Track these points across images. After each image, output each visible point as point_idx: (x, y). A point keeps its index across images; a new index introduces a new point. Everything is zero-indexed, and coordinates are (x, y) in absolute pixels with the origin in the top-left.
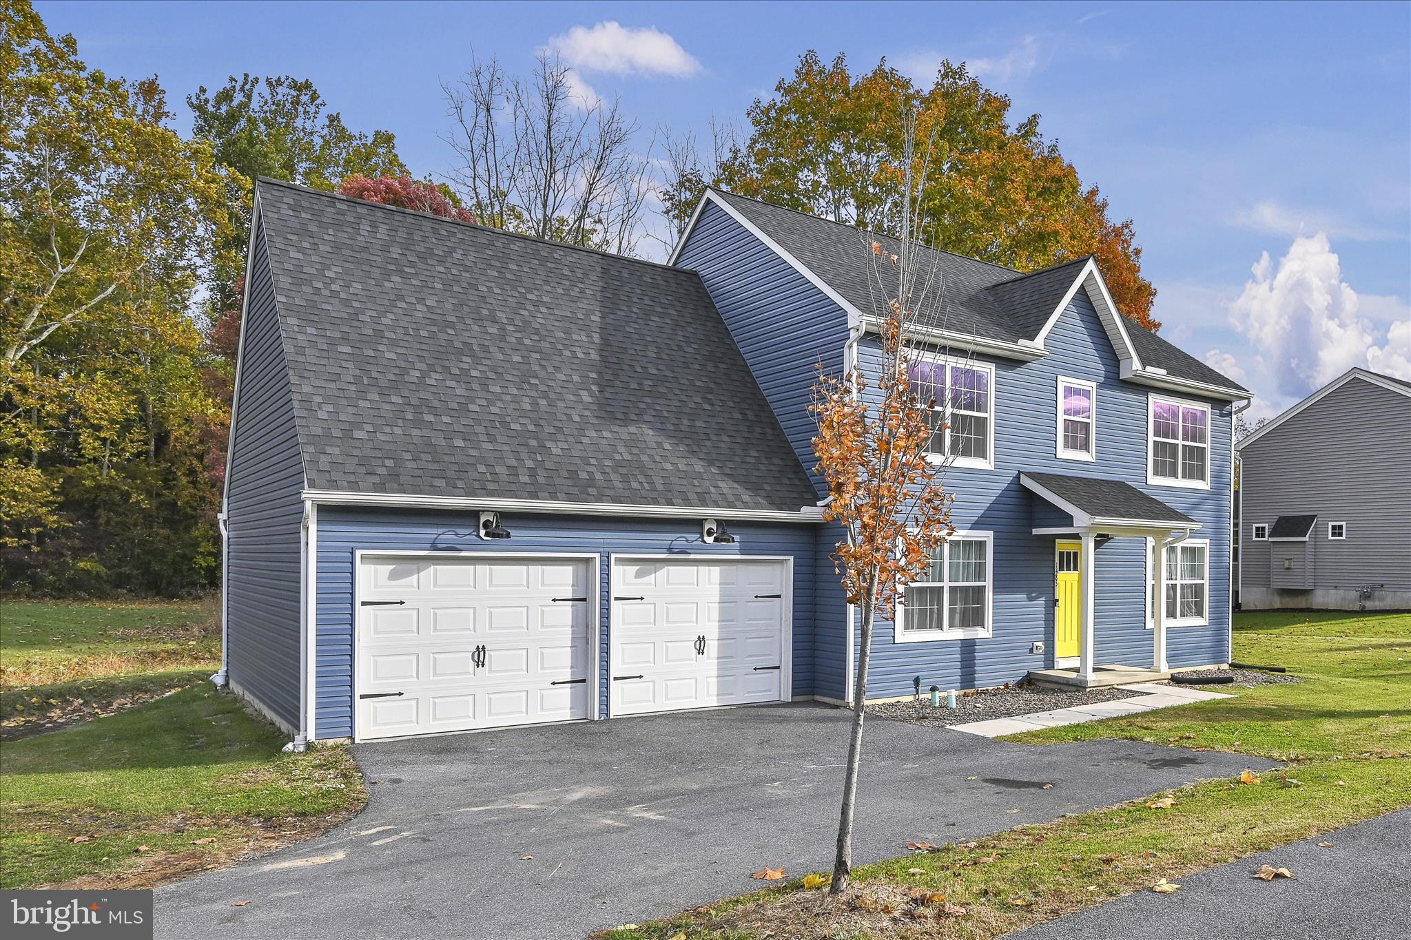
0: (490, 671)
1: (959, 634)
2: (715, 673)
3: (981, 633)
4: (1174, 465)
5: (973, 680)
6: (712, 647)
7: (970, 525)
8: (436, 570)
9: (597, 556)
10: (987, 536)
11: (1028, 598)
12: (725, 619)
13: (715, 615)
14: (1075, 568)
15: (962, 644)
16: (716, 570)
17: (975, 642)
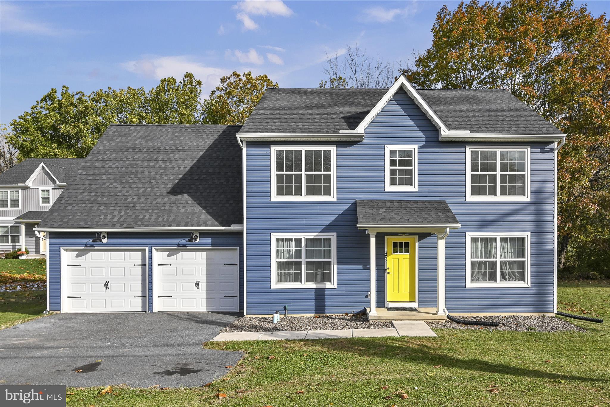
0: (111, 291)
1: (312, 286)
2: (205, 297)
3: (328, 286)
4: (495, 187)
5: (324, 309)
6: (203, 285)
7: (320, 230)
8: (91, 254)
9: (147, 248)
10: (333, 236)
11: (363, 268)
12: (209, 274)
13: (204, 272)
14: (407, 251)
15: (315, 291)
16: (204, 254)
17: (325, 290)
